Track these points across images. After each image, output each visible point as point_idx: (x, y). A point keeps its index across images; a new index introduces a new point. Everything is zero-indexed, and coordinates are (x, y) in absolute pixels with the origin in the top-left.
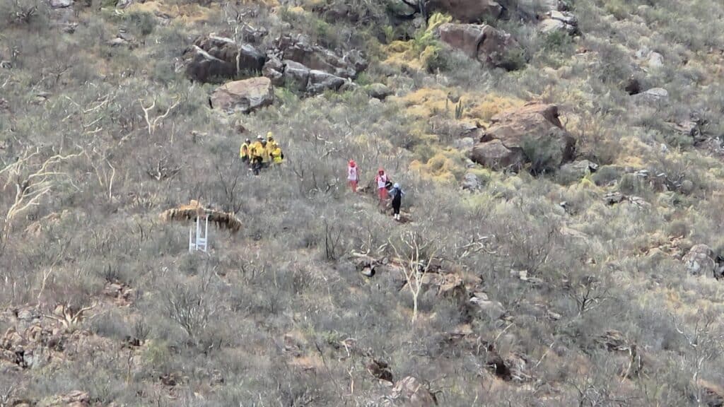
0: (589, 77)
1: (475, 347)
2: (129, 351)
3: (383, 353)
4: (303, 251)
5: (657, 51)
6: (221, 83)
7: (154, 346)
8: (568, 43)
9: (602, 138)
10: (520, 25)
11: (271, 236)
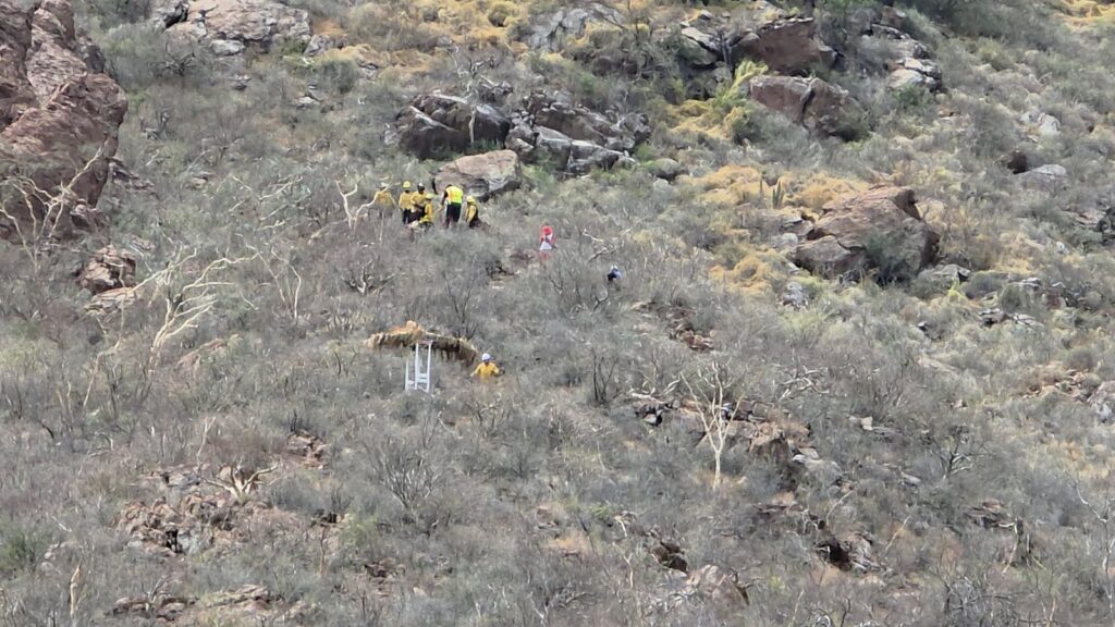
0: (957, 150)
1: (800, 522)
2: (322, 529)
3: (673, 532)
4: (562, 391)
5: (1051, 114)
6: (448, 158)
7: (356, 522)
8: (928, 102)
9: (975, 233)
10: (862, 78)
11: (518, 368)
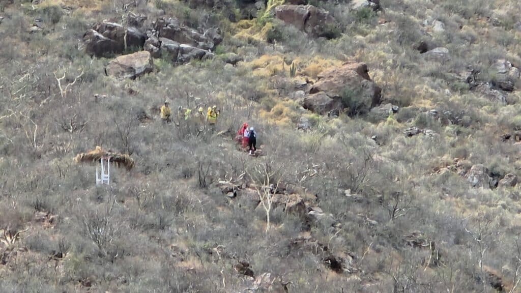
0: (389, 42)
1: (314, 248)
2: (55, 261)
3: (246, 256)
4: (182, 181)
5: (439, 20)
6: (113, 57)
7: (73, 257)
8: (373, 16)
9: (401, 87)
10: (336, 5)
11: (157, 170)
